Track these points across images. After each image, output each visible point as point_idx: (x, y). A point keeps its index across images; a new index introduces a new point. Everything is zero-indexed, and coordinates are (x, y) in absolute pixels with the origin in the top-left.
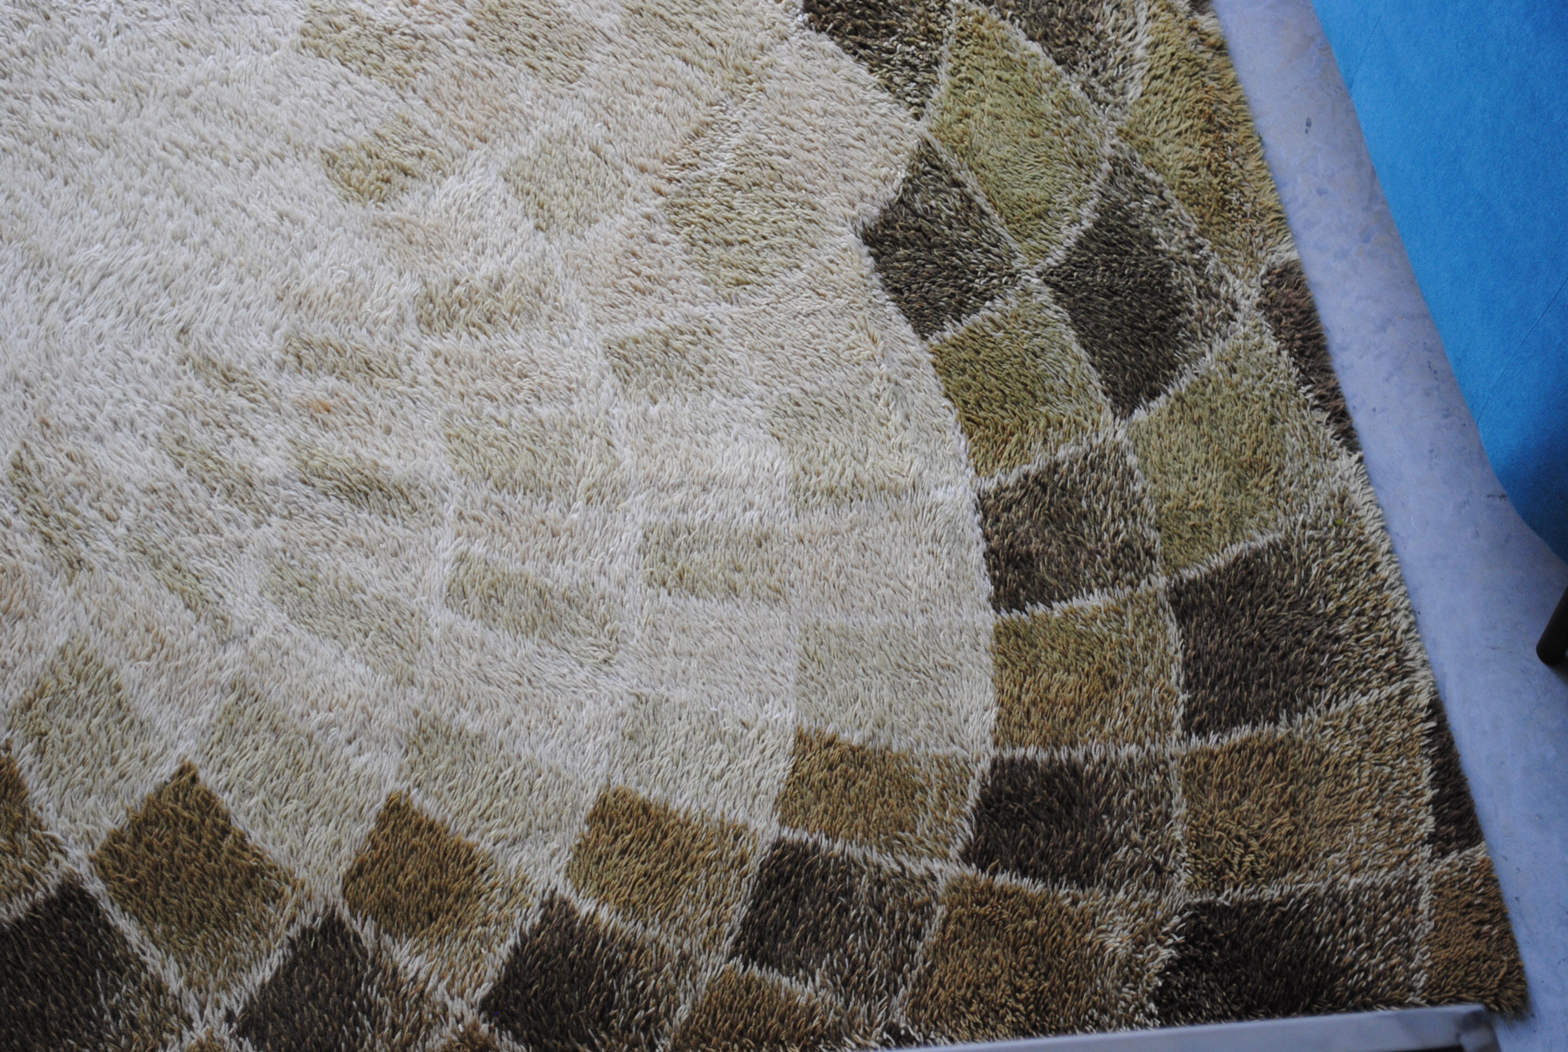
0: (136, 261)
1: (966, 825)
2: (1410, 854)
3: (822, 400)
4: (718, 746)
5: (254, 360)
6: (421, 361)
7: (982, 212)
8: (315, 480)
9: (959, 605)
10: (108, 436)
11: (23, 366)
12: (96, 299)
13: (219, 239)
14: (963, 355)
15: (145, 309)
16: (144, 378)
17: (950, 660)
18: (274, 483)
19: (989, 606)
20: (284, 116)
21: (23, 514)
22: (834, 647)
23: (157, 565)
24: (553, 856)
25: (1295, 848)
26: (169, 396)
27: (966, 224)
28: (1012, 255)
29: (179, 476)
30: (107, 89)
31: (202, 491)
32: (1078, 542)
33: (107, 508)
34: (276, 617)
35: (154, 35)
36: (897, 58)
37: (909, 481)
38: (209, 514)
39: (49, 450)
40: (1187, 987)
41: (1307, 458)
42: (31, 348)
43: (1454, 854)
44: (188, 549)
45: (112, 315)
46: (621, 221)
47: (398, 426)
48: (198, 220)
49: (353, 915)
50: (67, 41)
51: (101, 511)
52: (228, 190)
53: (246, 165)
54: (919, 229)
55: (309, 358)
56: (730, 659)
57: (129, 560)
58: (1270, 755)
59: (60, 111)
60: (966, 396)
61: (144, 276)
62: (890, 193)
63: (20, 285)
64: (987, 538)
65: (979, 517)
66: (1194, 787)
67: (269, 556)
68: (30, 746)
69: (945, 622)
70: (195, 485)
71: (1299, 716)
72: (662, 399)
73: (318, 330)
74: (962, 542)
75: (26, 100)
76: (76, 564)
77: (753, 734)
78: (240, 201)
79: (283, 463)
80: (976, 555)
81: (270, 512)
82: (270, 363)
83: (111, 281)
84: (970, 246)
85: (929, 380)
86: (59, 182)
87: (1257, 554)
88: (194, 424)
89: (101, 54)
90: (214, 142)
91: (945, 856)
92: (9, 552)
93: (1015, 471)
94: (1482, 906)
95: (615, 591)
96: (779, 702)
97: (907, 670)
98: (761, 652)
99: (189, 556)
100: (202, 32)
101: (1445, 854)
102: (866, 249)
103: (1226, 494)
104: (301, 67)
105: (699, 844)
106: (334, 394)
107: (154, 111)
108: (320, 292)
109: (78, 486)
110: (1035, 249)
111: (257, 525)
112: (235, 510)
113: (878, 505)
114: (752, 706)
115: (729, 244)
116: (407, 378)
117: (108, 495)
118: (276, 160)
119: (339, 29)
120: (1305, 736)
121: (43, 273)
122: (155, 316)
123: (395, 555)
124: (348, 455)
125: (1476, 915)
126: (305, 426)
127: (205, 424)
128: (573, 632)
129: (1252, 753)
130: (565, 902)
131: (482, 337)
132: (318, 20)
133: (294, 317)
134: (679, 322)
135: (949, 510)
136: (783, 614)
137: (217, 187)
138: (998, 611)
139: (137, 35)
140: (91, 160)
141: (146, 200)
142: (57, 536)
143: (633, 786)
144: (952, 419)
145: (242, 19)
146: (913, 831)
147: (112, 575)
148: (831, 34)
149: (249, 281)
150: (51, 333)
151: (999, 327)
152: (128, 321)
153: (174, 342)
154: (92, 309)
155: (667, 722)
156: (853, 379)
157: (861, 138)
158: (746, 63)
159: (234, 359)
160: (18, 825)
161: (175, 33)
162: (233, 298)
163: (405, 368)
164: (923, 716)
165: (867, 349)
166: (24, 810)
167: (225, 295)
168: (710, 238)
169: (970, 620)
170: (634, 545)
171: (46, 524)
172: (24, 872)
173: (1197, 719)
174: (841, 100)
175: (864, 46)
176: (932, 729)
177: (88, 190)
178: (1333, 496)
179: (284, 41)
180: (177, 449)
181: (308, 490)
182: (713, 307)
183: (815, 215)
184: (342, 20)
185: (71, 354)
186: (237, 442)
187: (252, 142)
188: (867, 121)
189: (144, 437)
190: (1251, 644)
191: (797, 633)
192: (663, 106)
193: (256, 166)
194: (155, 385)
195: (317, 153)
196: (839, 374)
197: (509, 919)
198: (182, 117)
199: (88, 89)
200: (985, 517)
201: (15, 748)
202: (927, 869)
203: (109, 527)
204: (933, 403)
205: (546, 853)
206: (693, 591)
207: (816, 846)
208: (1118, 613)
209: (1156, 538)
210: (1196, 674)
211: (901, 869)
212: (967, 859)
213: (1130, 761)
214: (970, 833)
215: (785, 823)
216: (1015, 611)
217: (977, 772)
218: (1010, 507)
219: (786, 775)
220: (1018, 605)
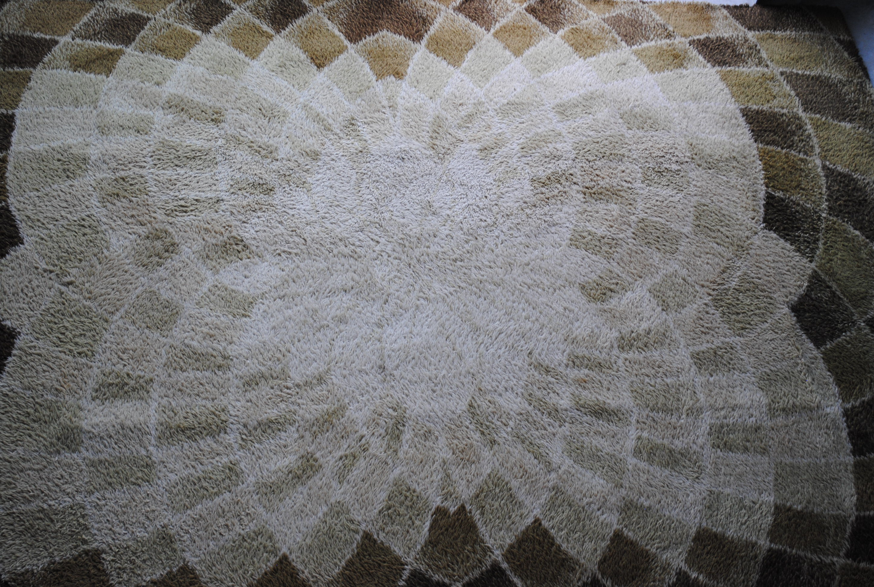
0: (511, 328)
1: (846, 543)
3: (779, 373)
4: (744, 511)
5: (557, 364)
6: (620, 362)
7: (840, 298)
8: (582, 409)
9: (839, 454)
10: (503, 394)
11: (472, 368)
12: (497, 342)
13: (542, 319)
14: (835, 354)
15: (515, 345)
16: (516, 371)
17: (836, 476)
18: (566, 410)
19: (851, 454)
20: (565, 271)
21: (473, 424)
22: (788, 471)
23: (523, 442)
24: (680, 554)
26: (526, 378)
27: (833, 303)
28: (852, 314)
29: (530, 408)
30: (499, 264)
31: (539, 414)
33: (504, 421)
34: (569, 462)
35: (515, 243)
36: (801, 239)
37: (816, 405)
38: (542, 422)
39: (482, 399)
42: (474, 361)
44: (535, 436)
45: (503, 348)
46: (695, 306)
47: (612, 387)
48: (534, 311)
49: (603, 577)
50: (484, 247)
51: (502, 422)
52: (544, 300)
53: (551, 290)
54: (814, 305)
55: (578, 362)
56: (747, 476)
57: (513, 440)
59: (482, 273)
60: (837, 370)
61: (515, 333)
62: (801, 291)
63: (469, 338)
64: (848, 427)
65: (845, 418)
67: (565, 438)
68: (479, 512)
69: (833, 461)
70: (537, 411)
72: (714, 375)
73: (581, 351)
74: (838, 429)
75: (470, 269)
76: (493, 442)
77: (757, 506)
78: (549, 304)
79: (569, 402)
80: (844, 434)
81: (565, 421)
82: (563, 365)
83: (503, 335)
84: (835, 311)
85: (822, 365)
86: (483, 299)
88: (535, 388)
89: (496, 251)
90: (539, 282)
91: (838, 556)
92: (468, 438)
93: (859, 400)
95: (699, 450)
96: (767, 493)
97: (819, 480)
98: (759, 473)
99: (535, 439)
100: (533, 242)
102: (793, 314)
104: (570, 253)
105: (738, 550)
106: (587, 376)
107: (517, 271)
108: (581, 337)
109: (493, 413)
110: (862, 312)
111: (560, 426)
112: (552, 421)
113: (803, 414)
114: (756, 495)
115: (738, 314)
116: (615, 369)
117: (504, 416)
118: (562, 288)
119: (584, 238)
121: (477, 333)
122: (519, 348)
123: (613, 437)
124: (594, 399)
126: (577, 388)
127: (539, 388)
128: (684, 467)
130: (685, 573)
131: (643, 353)
132: (576, 235)
133: (571, 347)
134: (720, 345)
135: (832, 416)
136: (767, 458)
137: (541, 299)
138: (855, 456)
139: (509, 244)
140: (494, 290)
141: (514, 305)
142: (486, 432)
143: (710, 527)
144: (831, 380)
145: (548, 236)
146: (825, 545)
147: (507, 446)
148: (775, 231)
149: (554, 333)
150: (481, 356)
151: (849, 343)
152: (509, 350)
153: (526, 358)
154: (496, 346)
155: (722, 501)
156: (791, 365)
157: (789, 271)
158: (742, 244)
159: (549, 363)
160: (475, 542)
161: (523, 242)
162: (548, 340)
163: (614, 365)
164: (826, 499)
165: (795, 353)
166: (477, 536)
167: (545, 339)
168: (731, 311)
169: (844, 460)
170: (706, 432)
171: (482, 427)
172: (478, 559)
174: (780, 256)
175: (788, 235)
176: (830, 504)
177: (493, 301)
179: (563, 243)
180: (529, 398)
181: (579, 413)
182: (733, 338)
183: (772, 301)
184: (585, 234)
185: (489, 363)
186: (552, 395)
187: (553, 281)
188: (791, 264)
189: (517, 394)
191: (773, 466)
192: (710, 261)
193: (555, 290)
194: (520, 374)
195: (577, 285)
196: (785, 363)
197: (664, 579)
198: (527, 273)
199: (492, 264)
200: (847, 419)
201: (473, 512)
202: (831, 560)
203: (505, 428)
204: (824, 374)
205: (677, 554)
206: (730, 450)
207: (785, 551)
211: (820, 560)
212: (848, 556)
214: (848, 546)
215: (772, 541)
216: (862, 456)
217: (850, 521)
218: (858, 414)
219: (771, 523)
220: (863, 454)
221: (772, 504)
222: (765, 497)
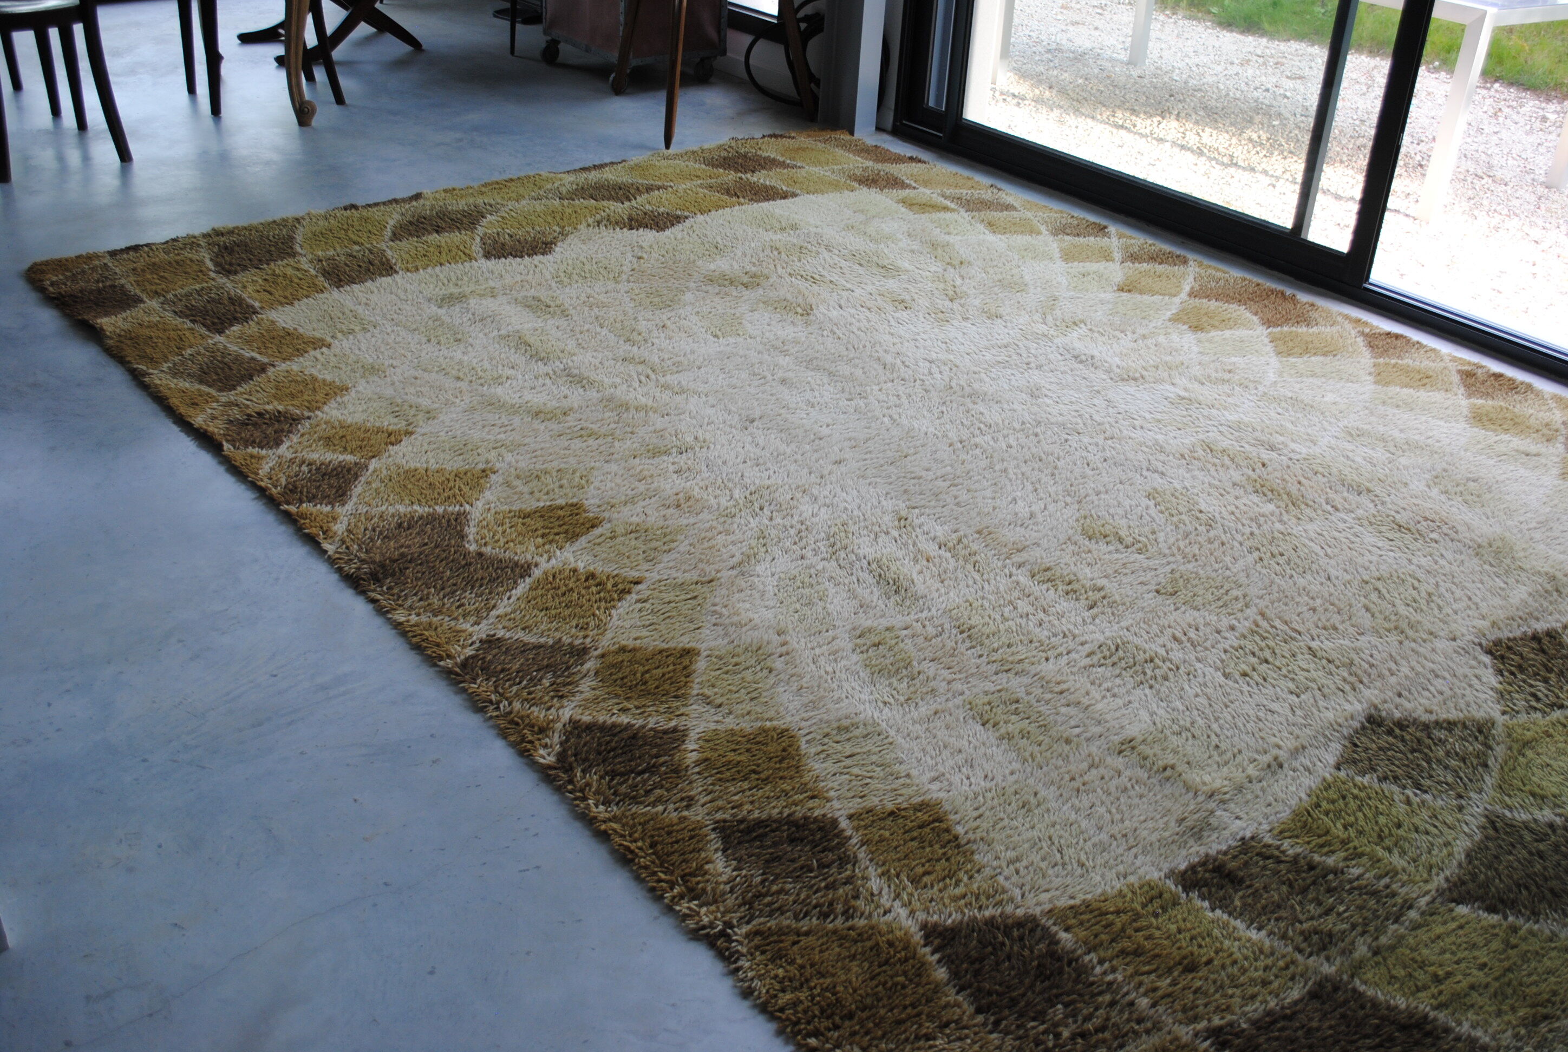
1: (954, 917)
3: (1214, 735)
7: (1485, 764)
8: (875, 566)
14: (1356, 791)
17: (1090, 864)
18: (856, 555)
19: (1165, 871)
24: (715, 721)
27: (1462, 760)
28: (1477, 790)
32: (1292, 907)
36: (1530, 689)
49: (597, 657)
54: (1420, 740)
55: (952, 544)
56: (952, 754)
60: (1324, 804)
62: (1425, 718)
64: (1223, 853)
65: (1236, 843)
67: (807, 568)
79: (872, 554)
80: (1199, 851)
84: (1448, 767)
85: (1309, 782)
87: (1447, 1030)
91: (912, 913)
93: (1301, 850)
96: (947, 787)
97: (1052, 843)
98: (976, 767)
102: (1361, 719)
103: (1472, 987)
110: (1503, 801)
113: (1168, 785)
115: (1267, 662)
117: (784, 513)
119: (1175, 498)
123: (862, 606)
124: (905, 571)
126: (906, 554)
128: (890, 685)
130: (685, 736)
131: (1051, 592)
132: (1170, 491)
134: (1176, 659)
138: (1167, 877)
143: (804, 740)
144: (1295, 802)
146: (917, 888)
148: (1495, 658)
151: (1407, 803)
153: (903, 506)
158: (1408, 630)
159: (919, 524)
163: (991, 574)
164: (1025, 863)
168: (1258, 653)
169: (1138, 864)
170: (986, 688)
173: (1228, 1037)
174: (1454, 675)
175: (1512, 673)
176: (1017, 871)
179: (1139, 486)
180: (838, 523)
181: (865, 565)
182: (1209, 670)
183: (1348, 689)
184: (1181, 497)
186: (867, 539)
188: (1460, 691)
189: (833, 513)
191: (1013, 778)
195: (1086, 512)
196: (1245, 737)
197: (650, 716)
200: (1239, 846)
202: (891, 906)
204: (1293, 789)
205: (714, 718)
207: (850, 838)
208: (1261, 952)
209: (1362, 950)
210: (1274, 1022)
211: (876, 892)
212: (924, 926)
213: (1132, 1004)
214: (950, 921)
215: (850, 817)
216: (1180, 888)
217: (1009, 909)
218: (1268, 858)
219: (890, 806)
220: (1186, 889)
221: (928, 797)
222: (935, 786)
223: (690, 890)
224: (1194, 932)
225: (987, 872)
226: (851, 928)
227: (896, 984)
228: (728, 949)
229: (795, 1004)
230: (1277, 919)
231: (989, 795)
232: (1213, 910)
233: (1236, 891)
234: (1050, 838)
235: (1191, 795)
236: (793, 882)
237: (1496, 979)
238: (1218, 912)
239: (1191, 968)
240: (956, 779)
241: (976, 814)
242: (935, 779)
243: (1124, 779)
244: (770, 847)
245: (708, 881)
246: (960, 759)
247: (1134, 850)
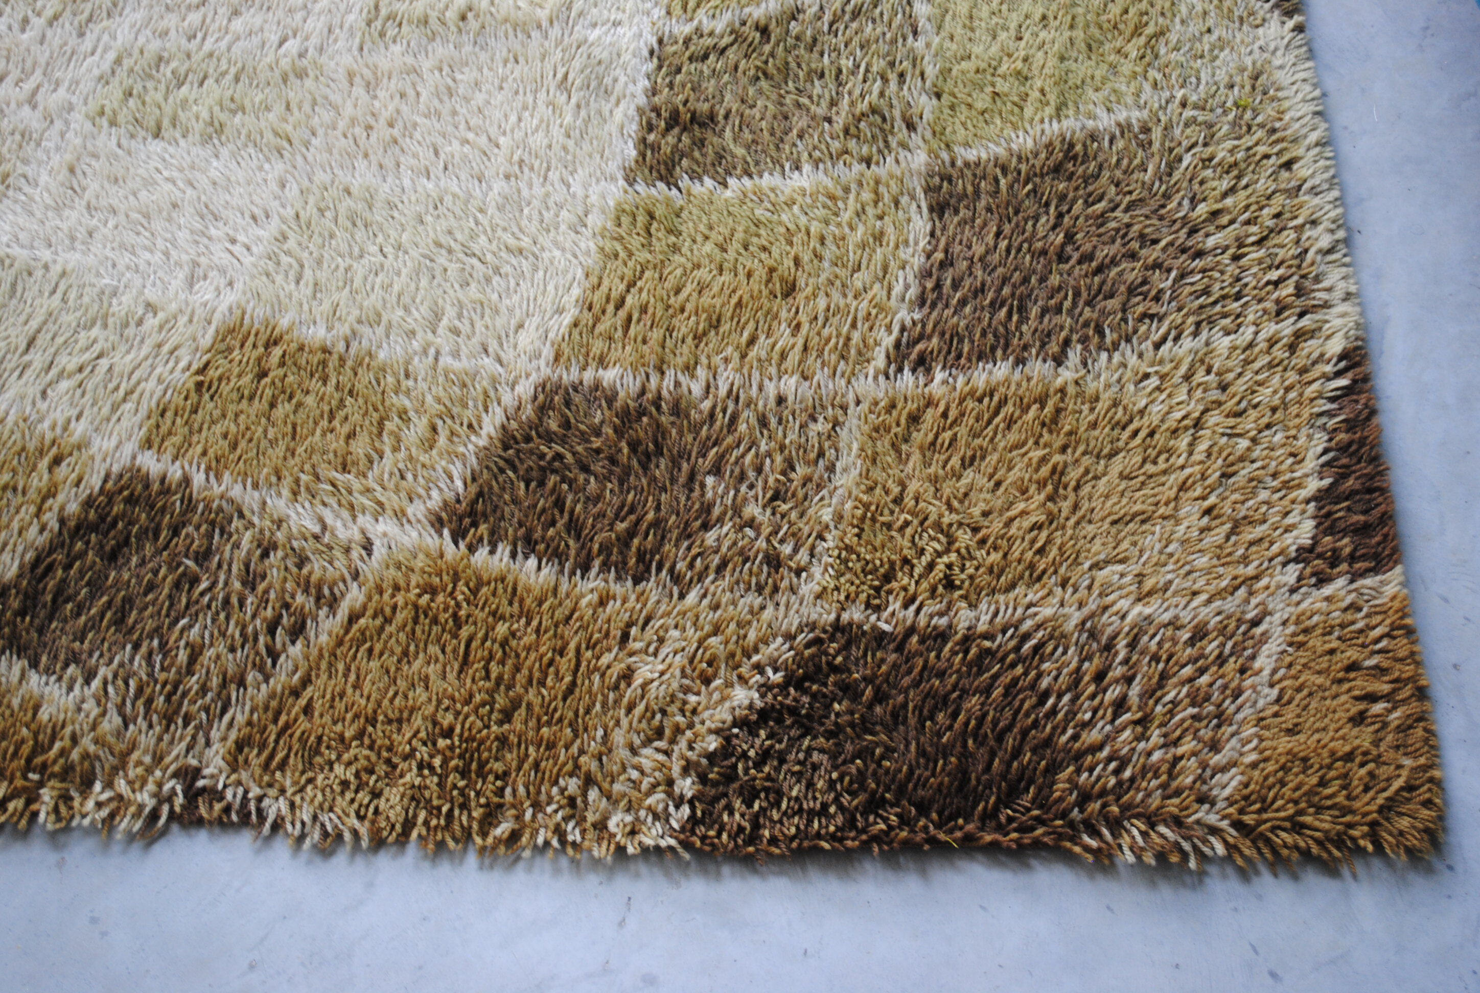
1: (457, 474)
2: (1257, 577)
4: (93, 333)
9: (571, 172)
17: (526, 242)
19: (620, 175)
22: (342, 211)
25: (1041, 551)
32: (798, 105)
40: (765, 756)
41: (1210, 22)
43: (1341, 582)
56: (169, 219)
58: (1035, 407)
64: (652, 92)
65: (652, 65)
66: (883, 445)
71: (1104, 356)
74: (607, 94)
77: (156, 321)
80: (625, 112)
87: (1093, 137)
91: (400, 515)
93: (728, 15)
94: (1379, 671)
96: (221, 281)
97: (450, 251)
98: (224, 213)
101: (1322, 580)
103: (1062, 59)
114: (173, 284)
120: (1108, 386)
125: (1362, 684)
129: (1003, 402)
135: (600, 54)
136: (281, 169)
138: (631, 184)
146: (362, 475)
155: (29, 295)
164: (450, 312)
169: (580, 193)
170: (96, 72)
173: (920, 347)
176: (456, 332)
178: (1242, 70)
190: (1044, 252)
191: (292, 191)
200: (660, 67)
202: (363, 532)
207: (186, 481)
208: (832, 198)
209: (926, 105)
210: (938, 286)
211: (317, 529)
212: (438, 523)
213: (781, 400)
214: (459, 484)
215: (148, 444)
216: (661, 185)
217: (508, 398)
218: (705, 57)
219: (182, 379)
220: (669, 179)
221: (217, 318)
222: (205, 293)
223: (66, 774)
224: (739, 235)
225: (420, 366)
226: (353, 618)
227: (504, 644)
228: (227, 810)
229: (416, 796)
230: (800, 137)
231: (291, 244)
232: (725, 185)
233: (720, 135)
234: (439, 245)
235: (535, 34)
236: (195, 618)
237: (1072, 27)
238: (732, 181)
239: (790, 289)
240: (220, 256)
241: (306, 290)
242: (191, 282)
243: (433, 79)
244: (92, 597)
245: (74, 740)
246: (187, 218)
247: (553, 176)
